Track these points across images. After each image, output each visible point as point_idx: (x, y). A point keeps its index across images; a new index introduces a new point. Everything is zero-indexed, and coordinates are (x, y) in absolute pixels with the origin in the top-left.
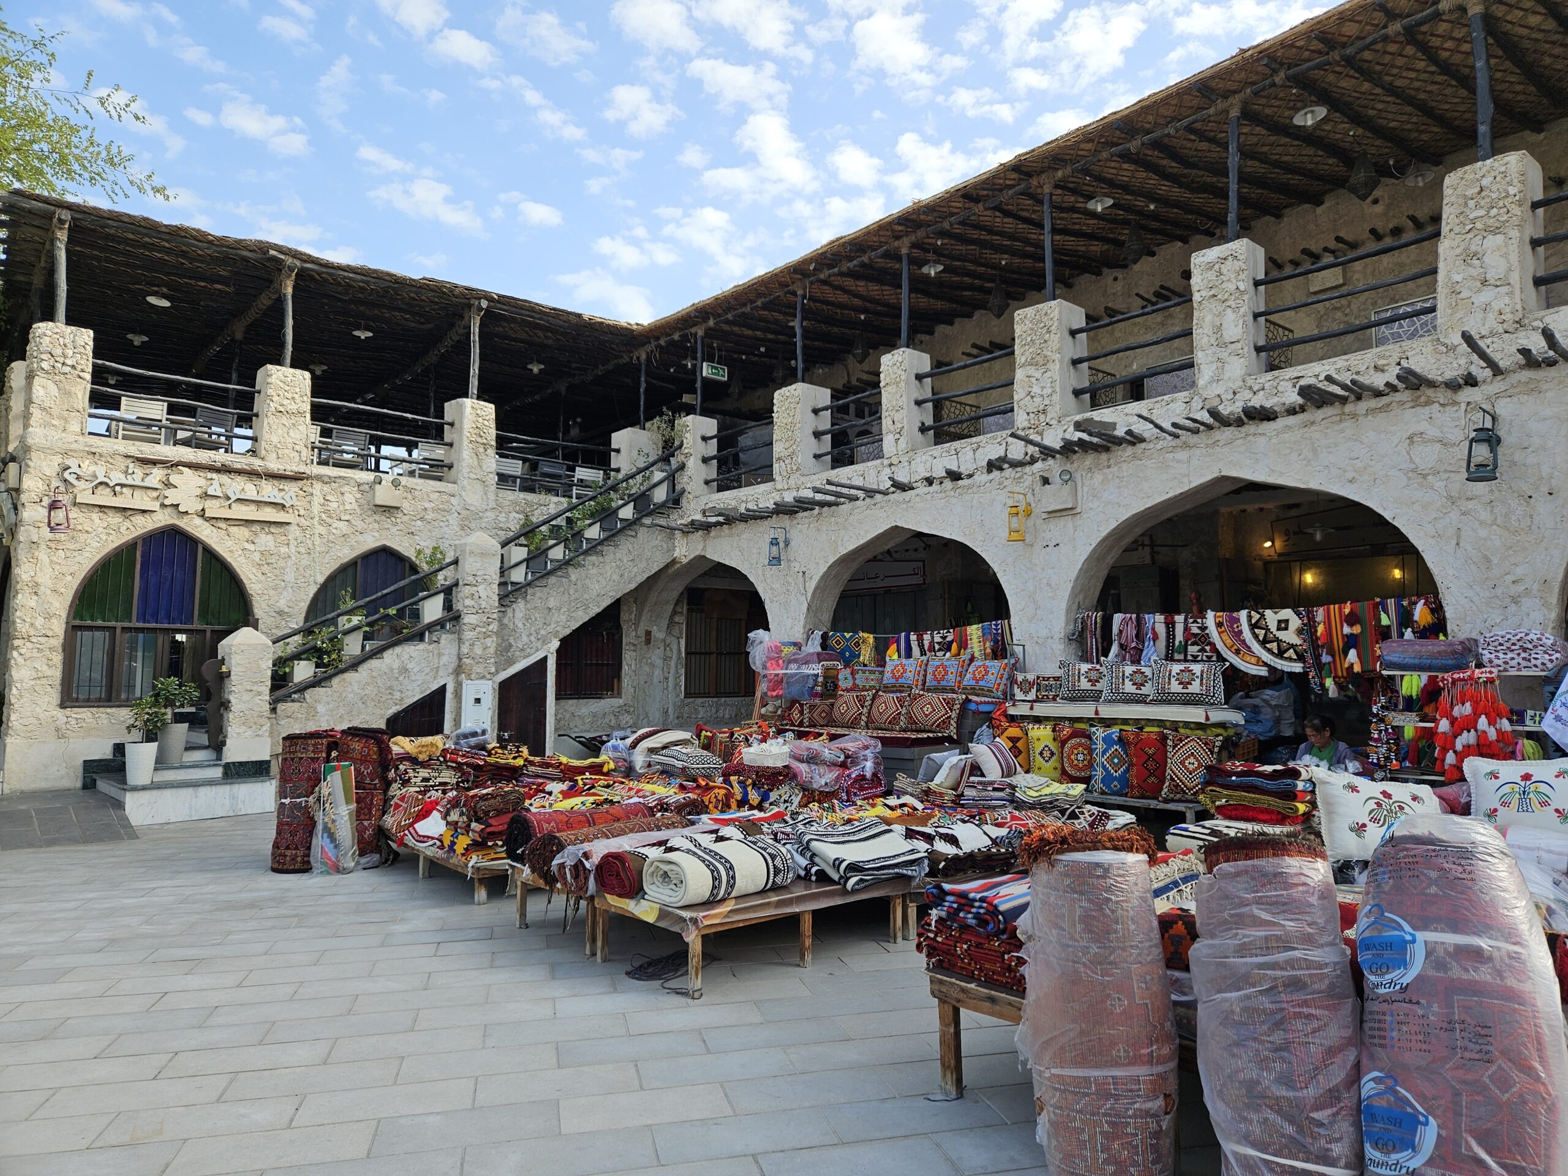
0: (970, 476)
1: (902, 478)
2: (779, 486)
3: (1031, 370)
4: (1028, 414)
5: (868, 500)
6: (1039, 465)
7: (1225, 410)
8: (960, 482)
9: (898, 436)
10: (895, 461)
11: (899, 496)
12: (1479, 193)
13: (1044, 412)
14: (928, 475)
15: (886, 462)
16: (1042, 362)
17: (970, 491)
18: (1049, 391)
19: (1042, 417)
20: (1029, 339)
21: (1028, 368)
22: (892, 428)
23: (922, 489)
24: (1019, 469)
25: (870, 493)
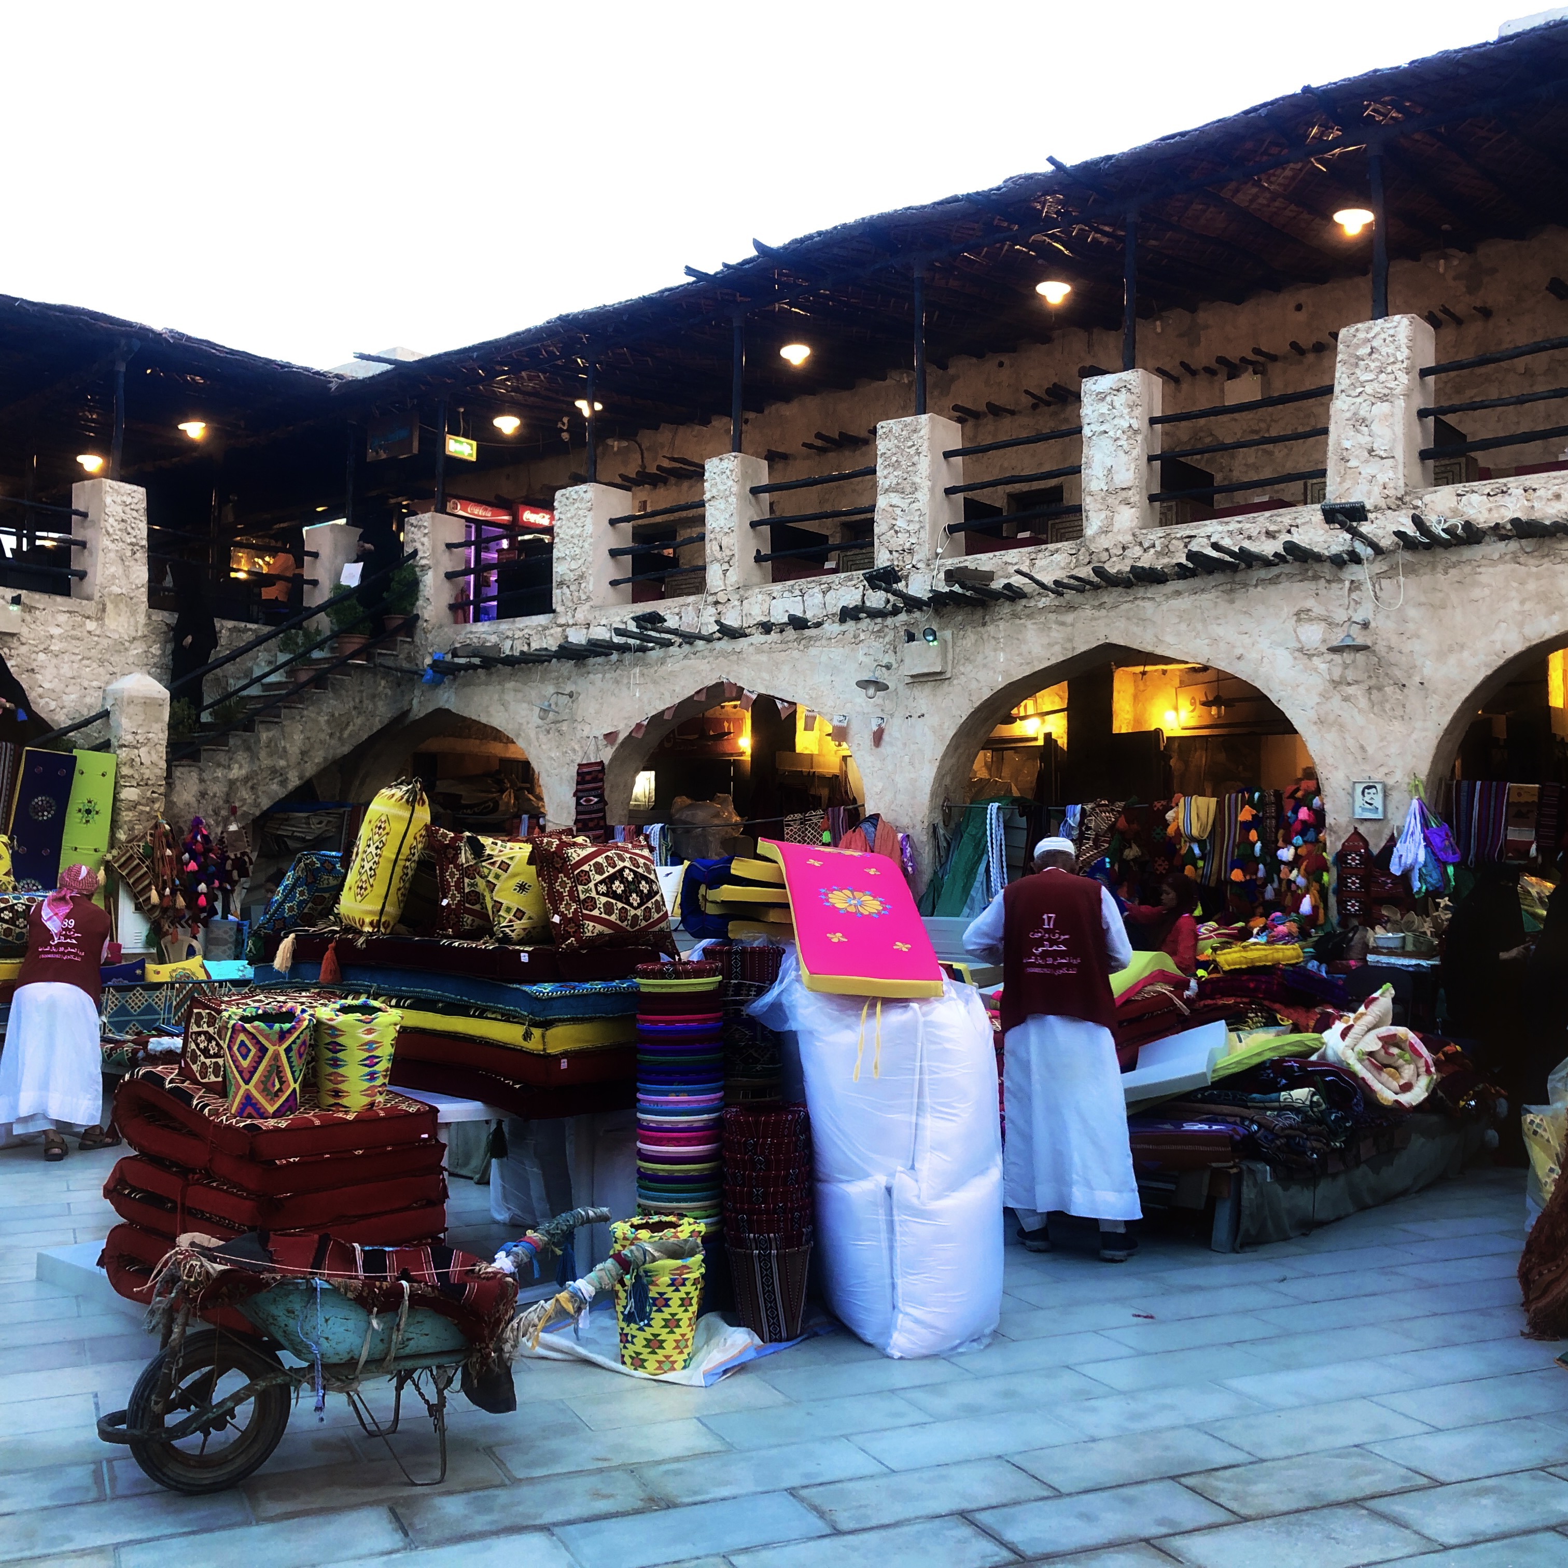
0: (818, 625)
1: (732, 620)
2: (562, 621)
3: (895, 498)
4: (891, 552)
5: (686, 647)
6: (903, 617)
7: (1112, 568)
8: (807, 632)
9: (726, 566)
10: (722, 597)
11: (725, 645)
12: (1371, 354)
13: (911, 551)
14: (765, 619)
15: (711, 599)
16: (908, 490)
17: (818, 643)
18: (917, 526)
19: (907, 557)
20: (894, 459)
21: (892, 495)
22: (718, 555)
23: (758, 638)
24: (879, 620)
25: (689, 638)
